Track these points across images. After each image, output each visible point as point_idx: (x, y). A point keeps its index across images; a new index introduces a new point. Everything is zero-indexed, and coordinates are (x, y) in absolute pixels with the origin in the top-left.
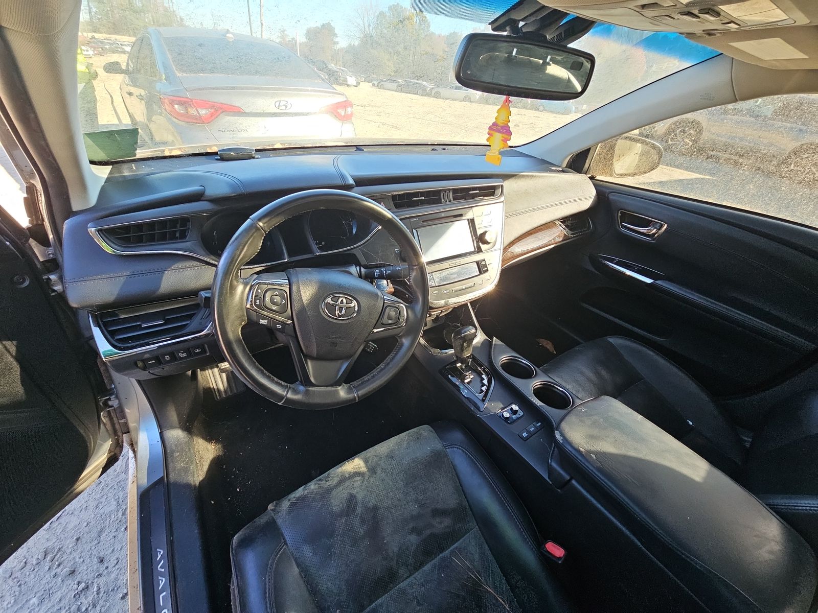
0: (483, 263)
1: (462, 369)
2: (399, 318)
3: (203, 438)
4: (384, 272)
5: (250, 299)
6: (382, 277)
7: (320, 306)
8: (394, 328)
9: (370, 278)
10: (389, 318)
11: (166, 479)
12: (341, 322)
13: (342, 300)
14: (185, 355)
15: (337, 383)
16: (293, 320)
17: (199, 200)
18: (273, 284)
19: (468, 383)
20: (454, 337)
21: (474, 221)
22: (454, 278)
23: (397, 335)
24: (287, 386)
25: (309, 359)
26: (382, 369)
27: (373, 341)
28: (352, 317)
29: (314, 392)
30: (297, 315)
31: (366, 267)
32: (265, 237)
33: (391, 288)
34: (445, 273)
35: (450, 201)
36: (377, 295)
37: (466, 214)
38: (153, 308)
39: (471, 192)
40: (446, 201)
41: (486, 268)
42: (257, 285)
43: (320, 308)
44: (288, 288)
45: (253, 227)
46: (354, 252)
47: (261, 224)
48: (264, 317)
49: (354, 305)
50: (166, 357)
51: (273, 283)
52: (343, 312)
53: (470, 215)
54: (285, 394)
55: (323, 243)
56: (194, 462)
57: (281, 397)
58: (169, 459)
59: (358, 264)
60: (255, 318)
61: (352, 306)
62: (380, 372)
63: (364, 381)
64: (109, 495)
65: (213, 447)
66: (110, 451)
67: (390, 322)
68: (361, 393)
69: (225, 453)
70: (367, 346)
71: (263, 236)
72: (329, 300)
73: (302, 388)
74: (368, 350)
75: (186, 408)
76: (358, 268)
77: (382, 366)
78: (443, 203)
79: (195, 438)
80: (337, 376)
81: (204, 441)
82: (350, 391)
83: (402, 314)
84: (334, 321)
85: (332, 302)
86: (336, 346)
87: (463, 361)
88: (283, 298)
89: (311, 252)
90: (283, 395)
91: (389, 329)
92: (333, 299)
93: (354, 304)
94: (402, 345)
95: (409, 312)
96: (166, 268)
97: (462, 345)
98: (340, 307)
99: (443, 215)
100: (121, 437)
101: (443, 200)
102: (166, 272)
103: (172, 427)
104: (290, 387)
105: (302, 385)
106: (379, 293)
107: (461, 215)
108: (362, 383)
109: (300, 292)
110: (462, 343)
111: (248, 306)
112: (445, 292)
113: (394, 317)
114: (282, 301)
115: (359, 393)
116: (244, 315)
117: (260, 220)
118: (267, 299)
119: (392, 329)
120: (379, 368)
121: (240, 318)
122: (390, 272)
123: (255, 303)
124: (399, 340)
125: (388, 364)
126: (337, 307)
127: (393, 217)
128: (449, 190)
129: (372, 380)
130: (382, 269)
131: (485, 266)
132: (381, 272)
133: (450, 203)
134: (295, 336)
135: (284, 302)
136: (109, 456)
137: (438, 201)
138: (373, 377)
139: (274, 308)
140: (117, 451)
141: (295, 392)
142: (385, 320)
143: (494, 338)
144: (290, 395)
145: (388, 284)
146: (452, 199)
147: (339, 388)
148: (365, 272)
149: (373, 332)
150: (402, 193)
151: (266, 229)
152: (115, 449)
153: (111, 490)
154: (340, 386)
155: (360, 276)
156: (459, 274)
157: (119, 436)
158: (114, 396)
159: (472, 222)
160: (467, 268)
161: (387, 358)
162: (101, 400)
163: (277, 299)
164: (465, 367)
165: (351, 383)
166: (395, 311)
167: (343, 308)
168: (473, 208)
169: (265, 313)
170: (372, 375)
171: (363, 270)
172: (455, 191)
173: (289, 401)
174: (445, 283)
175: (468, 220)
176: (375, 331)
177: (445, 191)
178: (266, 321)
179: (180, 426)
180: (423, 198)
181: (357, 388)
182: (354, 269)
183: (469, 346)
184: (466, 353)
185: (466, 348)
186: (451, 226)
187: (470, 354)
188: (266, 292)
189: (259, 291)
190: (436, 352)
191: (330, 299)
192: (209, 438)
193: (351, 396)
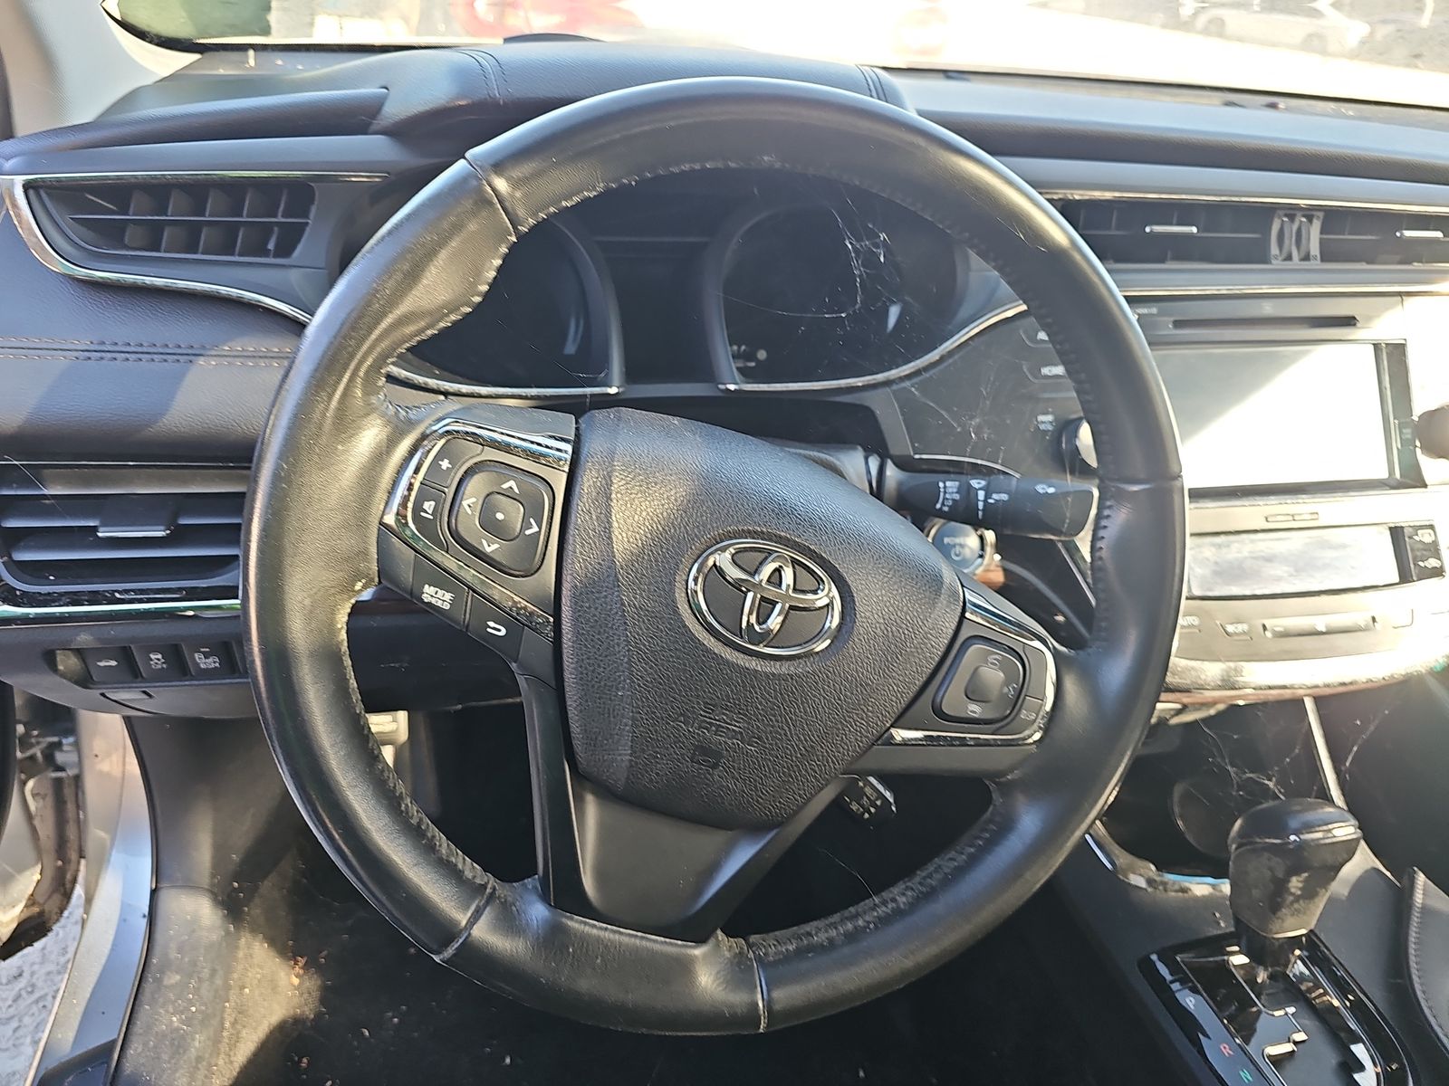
0: (1426, 537)
1: (1252, 982)
2: (1017, 701)
3: (272, 942)
4: (981, 495)
5: (401, 490)
6: (966, 514)
7: (680, 578)
8: (987, 744)
9: (916, 509)
10: (974, 692)
11: (116, 1056)
12: (753, 664)
13: (778, 571)
14: (212, 663)
15: (695, 930)
16: (557, 613)
17: (362, 129)
18: (506, 448)
19: (1278, 1061)
20: (1241, 834)
21: (1404, 354)
22: (1279, 579)
23: (996, 775)
24: (484, 887)
25: (593, 793)
26: (899, 914)
27: (883, 778)
28: (810, 654)
29: (584, 938)
30: (576, 599)
31: (904, 464)
32: (513, 247)
33: (992, 566)
34: (1240, 549)
35: (1307, 258)
36: (936, 582)
37: (1369, 319)
38: (149, 481)
39: (1408, 233)
40: (1289, 258)
41: (1432, 563)
42: (442, 436)
43: (679, 585)
44: (565, 476)
45: (472, 195)
46: (869, 399)
47: (501, 184)
48: (445, 579)
49: (825, 601)
50: (152, 656)
51: (508, 445)
52: (774, 622)
53: (1387, 324)
54: (464, 923)
55: (762, 355)
56: (215, 1022)
57: (445, 932)
58: (148, 987)
59: (876, 445)
60: (407, 575)
61: (820, 604)
62: (884, 921)
63: (811, 948)
64: (27, 1020)
65: (296, 981)
66: (32, 901)
67: (974, 710)
68: (787, 995)
69: (319, 1015)
70: (852, 790)
71: (503, 239)
72: (723, 559)
73: (537, 912)
74: (854, 807)
75: (245, 830)
76: (874, 463)
77: (900, 895)
78: (1277, 263)
79: (245, 939)
80: (699, 892)
81: (272, 953)
82: (739, 972)
83: (1032, 686)
84: (728, 654)
85: (734, 573)
86: (715, 766)
87: (1262, 951)
88: (534, 510)
89: (709, 375)
90: (456, 924)
91: (963, 743)
92: (741, 558)
93: (828, 594)
94: (1006, 826)
95: (1070, 685)
96: (203, 347)
97: (1280, 887)
98: (763, 599)
99: (1268, 309)
100: (73, 866)
101: (1274, 250)
102: (201, 361)
103: (189, 886)
104: (492, 896)
105: (545, 898)
106: (948, 575)
107: (1349, 321)
108: (800, 953)
109: (609, 498)
110: (1280, 875)
111: (390, 519)
112: (1230, 628)
113: (994, 694)
114: (527, 525)
115: (778, 994)
116: (364, 553)
117: (499, 166)
118: (470, 502)
119: (979, 743)
120: (884, 903)
121: (347, 560)
122: (1004, 497)
123: (418, 508)
124: (997, 798)
125: (929, 895)
126: (750, 595)
127: (1073, 242)
128: (1309, 213)
129: (846, 950)
130: (975, 483)
131: (1434, 550)
132: (968, 492)
133: (1306, 265)
134: (553, 684)
135: (535, 529)
136: (24, 916)
137: (1255, 254)
138: (851, 937)
139: (490, 547)
140: (51, 906)
141: (509, 920)
142: (954, 699)
143: (1421, 878)
144: (484, 932)
145: (983, 548)
146: (1315, 249)
147: (698, 952)
148: (900, 484)
149: (890, 742)
150: (1108, 195)
151: (521, 212)
152: (50, 897)
153: (34, 1009)
154: (700, 940)
155: (877, 492)
156: (1301, 564)
157: (70, 861)
158: (71, 740)
159: (1393, 359)
160: (1344, 546)
161: (931, 868)
162: (38, 743)
163: (510, 513)
164: (1271, 977)
165: (753, 938)
166: (1003, 665)
167: (774, 603)
168: (1409, 301)
169: (450, 563)
170: (850, 926)
171: (891, 471)
172: (1334, 218)
173: (473, 955)
174: (1235, 591)
175: (1376, 346)
176: (900, 734)
177: (1291, 212)
178: (448, 596)
179: (213, 885)
180: (1194, 230)
181: (777, 971)
182: (855, 463)
183: (1309, 894)
184: (1290, 921)
185: (1297, 899)
186: (1293, 359)
187: (1304, 931)
188: (469, 473)
189: (445, 464)
190: (1140, 875)
191: (727, 555)
192: (292, 946)
193: (736, 999)
